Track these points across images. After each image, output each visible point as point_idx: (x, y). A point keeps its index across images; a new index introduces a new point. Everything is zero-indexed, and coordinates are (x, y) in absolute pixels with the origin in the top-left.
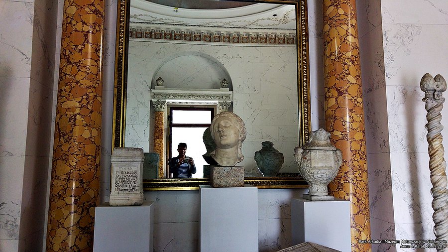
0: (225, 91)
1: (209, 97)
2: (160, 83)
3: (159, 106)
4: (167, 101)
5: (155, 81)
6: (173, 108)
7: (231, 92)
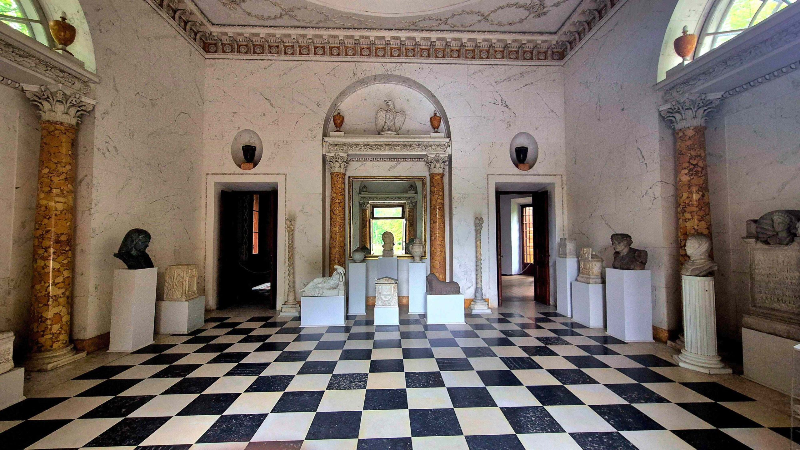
0: (411, 194)
1: (399, 199)
2: (364, 190)
3: (365, 206)
4: (370, 202)
5: (361, 188)
6: (374, 206)
7: (416, 194)
